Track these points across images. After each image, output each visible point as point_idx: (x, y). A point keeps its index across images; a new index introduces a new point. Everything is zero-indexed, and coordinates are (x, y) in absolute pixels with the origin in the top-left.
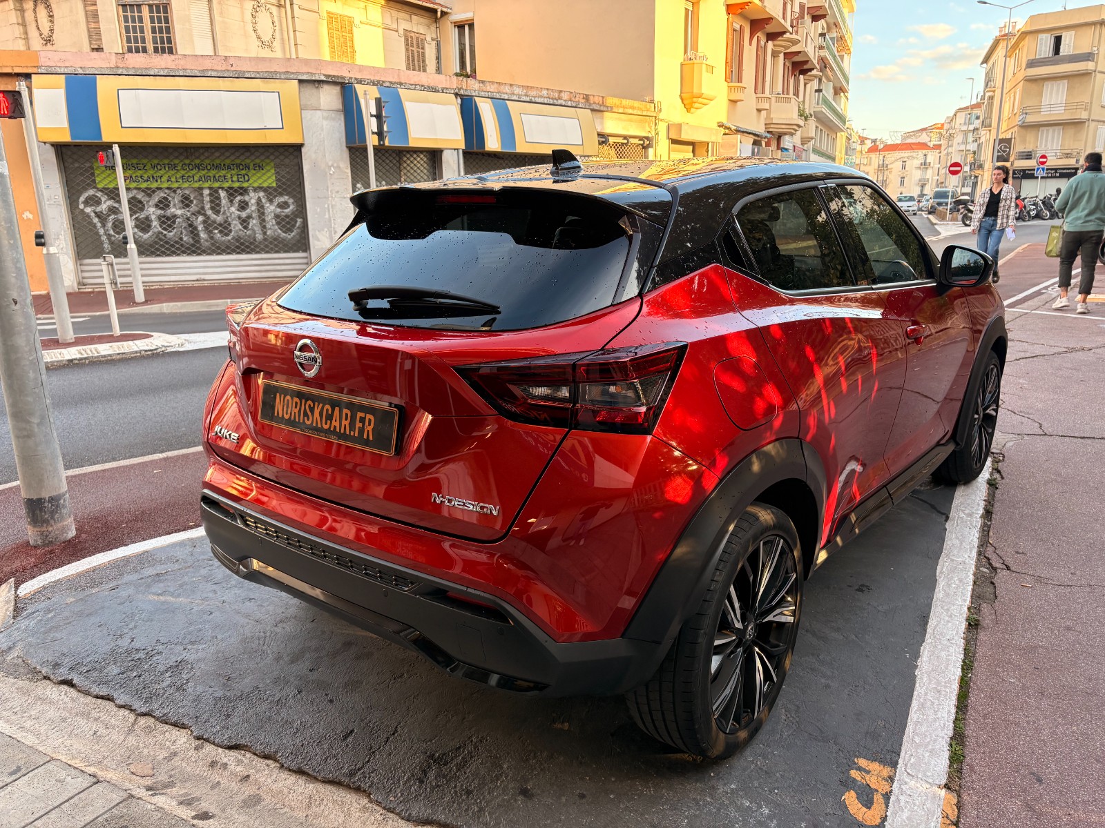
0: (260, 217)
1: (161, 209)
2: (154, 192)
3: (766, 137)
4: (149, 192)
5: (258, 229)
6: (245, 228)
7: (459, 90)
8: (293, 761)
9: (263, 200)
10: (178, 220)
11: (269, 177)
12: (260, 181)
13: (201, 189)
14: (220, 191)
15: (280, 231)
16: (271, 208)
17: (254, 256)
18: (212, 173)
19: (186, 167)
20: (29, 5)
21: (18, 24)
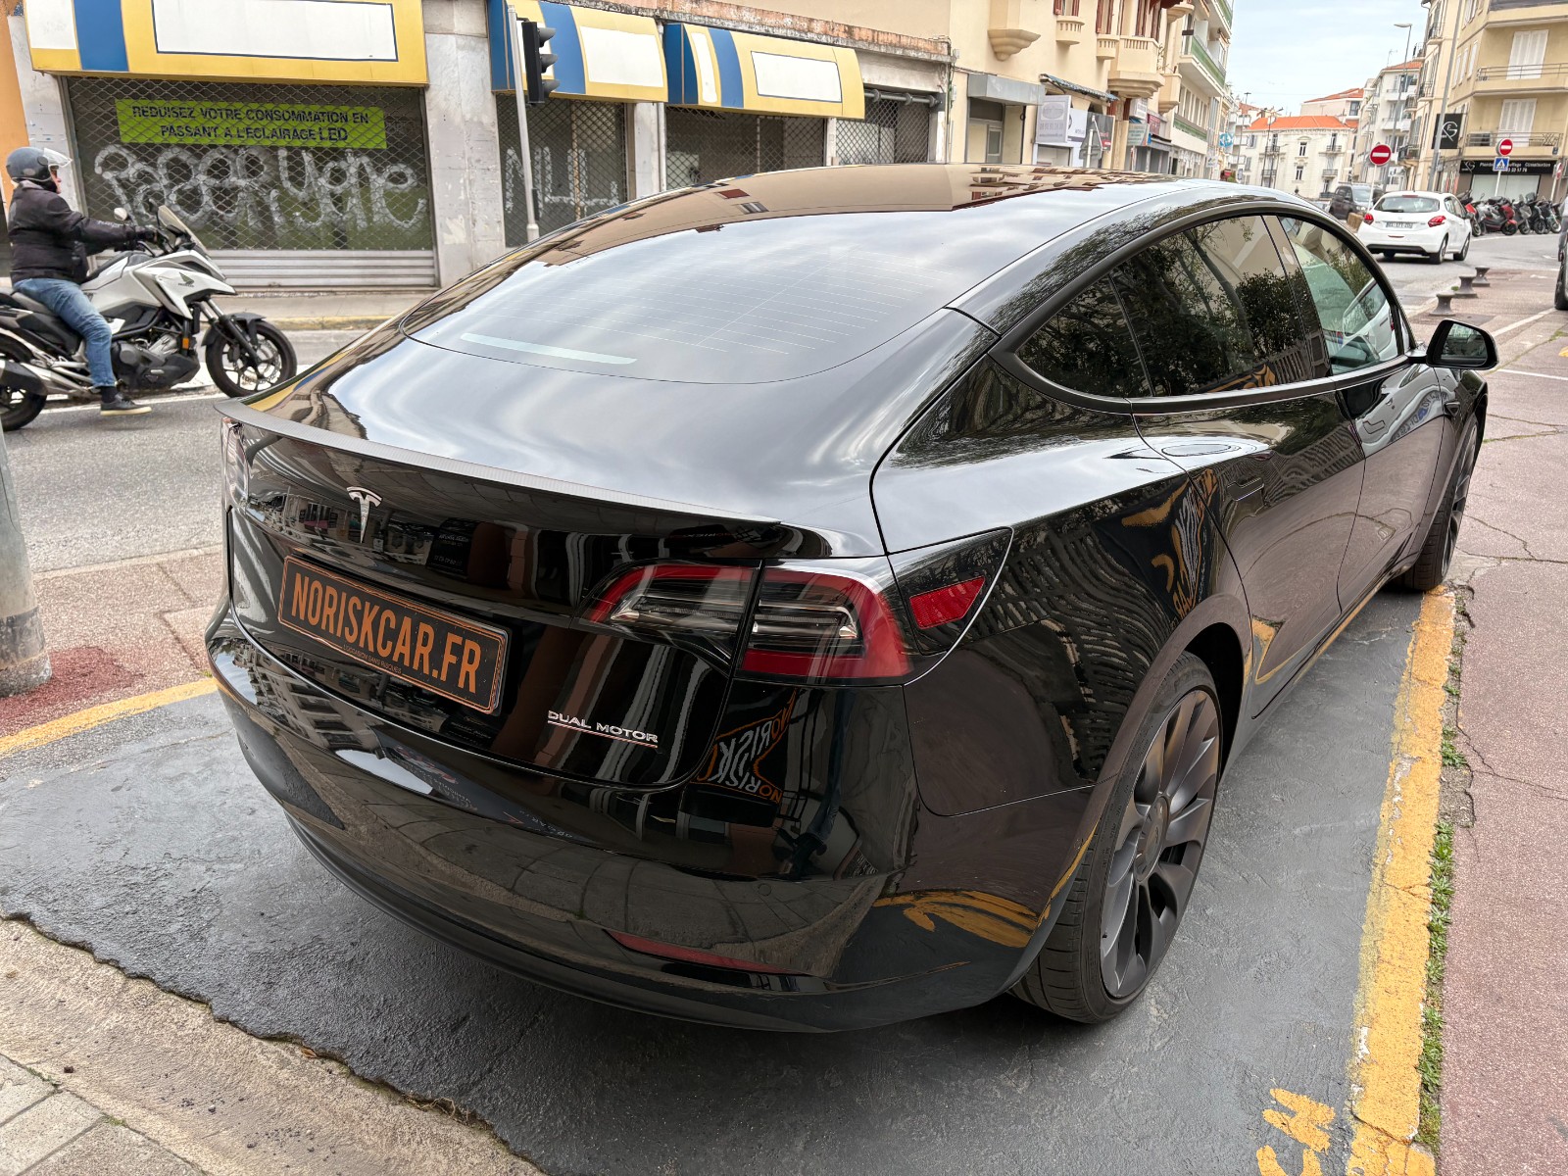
0: (362, 195)
1: (216, 177)
2: (205, 151)
3: (1109, 100)
4: (198, 151)
5: (360, 214)
6: (341, 209)
7: (662, 11)
8: (368, 1065)
9: (368, 170)
10: (241, 194)
11: (377, 135)
12: (363, 140)
13: (275, 148)
14: (304, 154)
15: (392, 217)
16: (379, 182)
17: (354, 253)
18: (292, 124)
19: (252, 114)
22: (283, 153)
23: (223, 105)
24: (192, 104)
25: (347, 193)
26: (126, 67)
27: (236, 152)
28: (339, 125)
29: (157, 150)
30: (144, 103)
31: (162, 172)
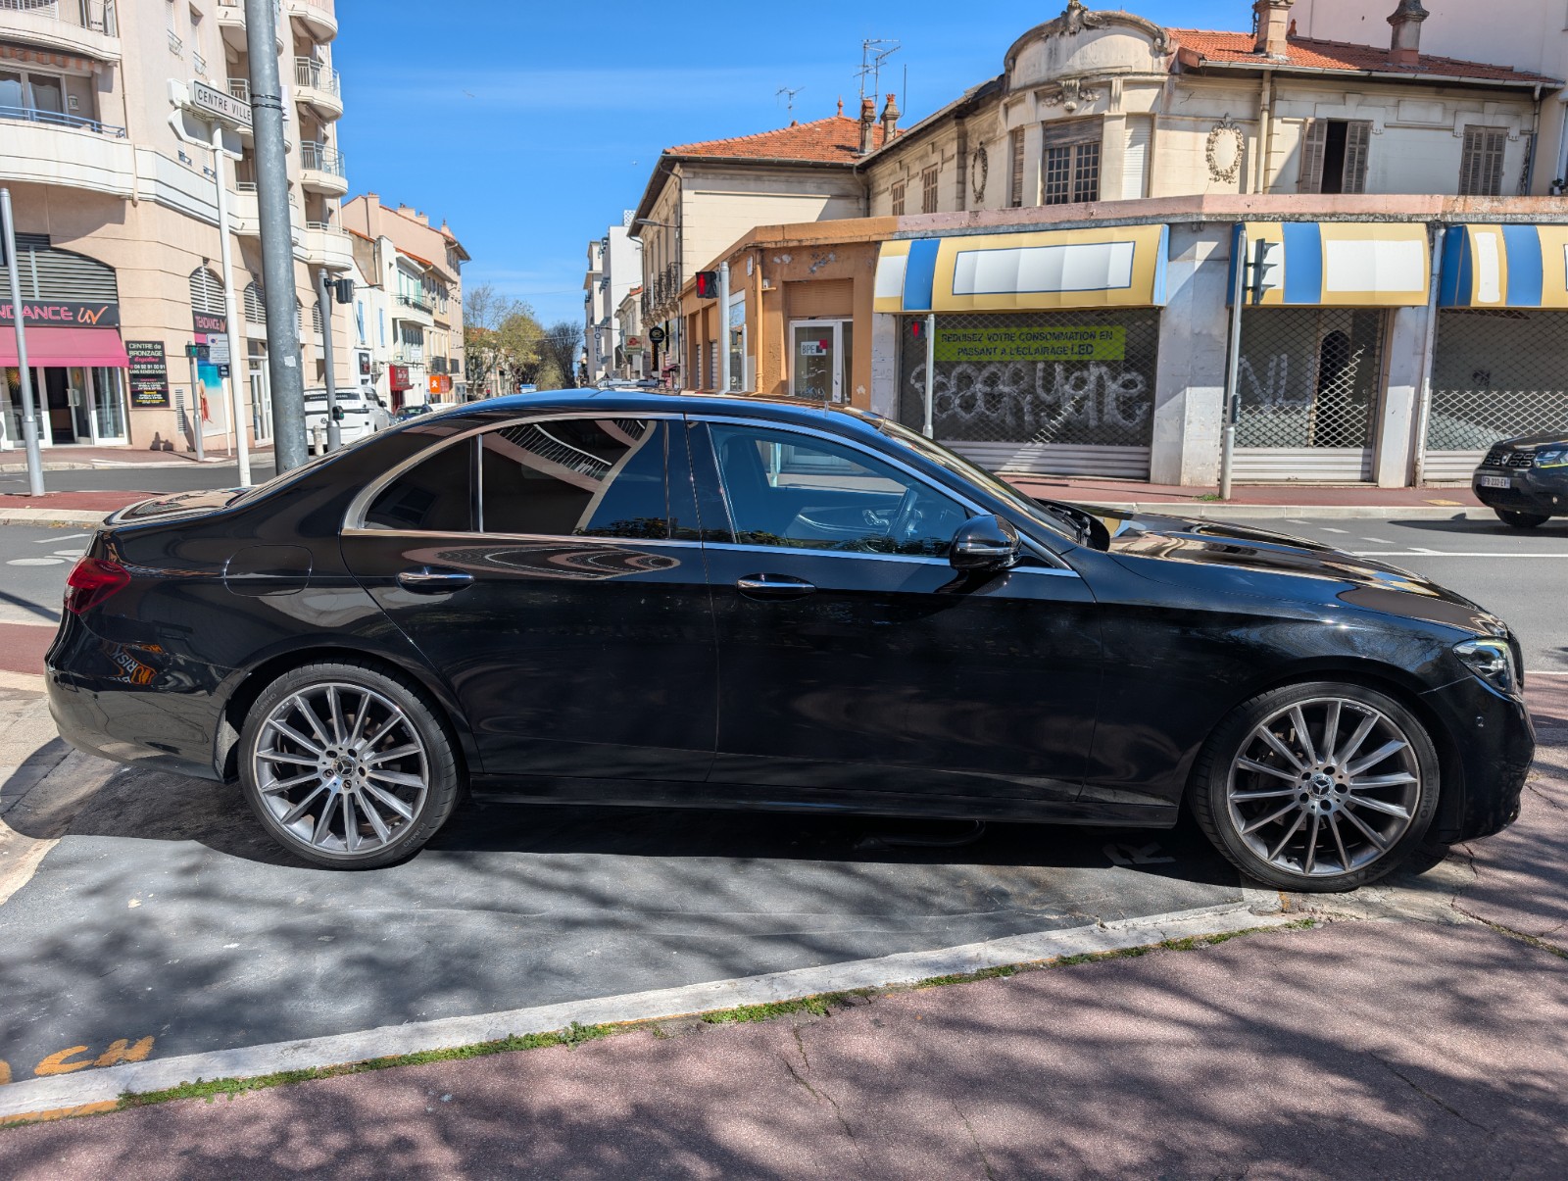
0: (1097, 398)
1: (989, 385)
2: (984, 366)
4: (980, 366)
5: (1093, 414)
6: (1077, 411)
7: (1442, 215)
9: (1105, 378)
10: (1004, 398)
11: (1117, 348)
12: (1105, 353)
13: (1034, 363)
14: (1056, 365)
15: (1119, 417)
16: (1113, 387)
17: (1082, 447)
18: (1052, 342)
19: (1023, 337)
20: (970, 161)
21: (958, 182)
22: (1040, 366)
23: (1003, 330)
24: (982, 330)
25: (1085, 398)
26: (930, 306)
27: (1006, 366)
28: (1088, 342)
29: (953, 365)
30: (949, 331)
31: (953, 382)
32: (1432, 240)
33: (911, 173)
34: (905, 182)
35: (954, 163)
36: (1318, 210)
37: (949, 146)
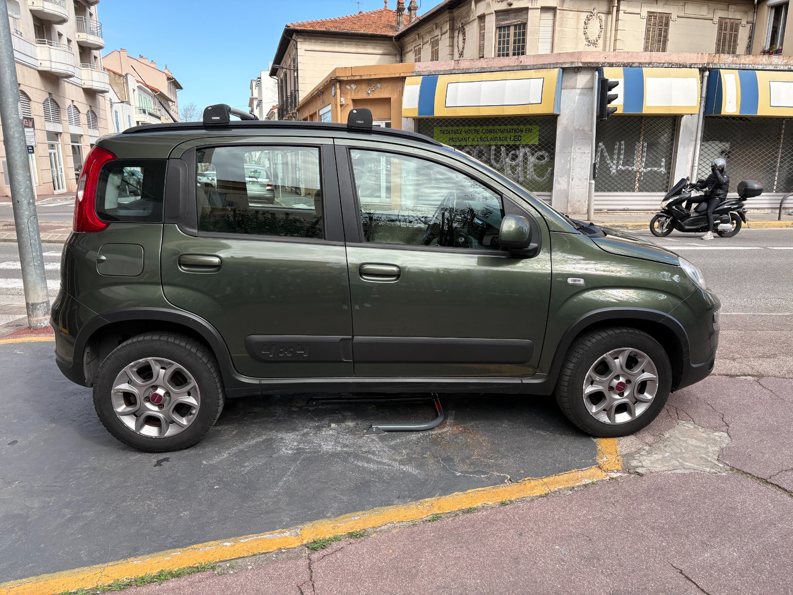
0: (524, 166)
5: (521, 175)
7: (708, 64)
9: (528, 154)
11: (534, 138)
12: (528, 140)
13: (490, 146)
14: (502, 148)
18: (499, 135)
19: (484, 131)
20: (456, 34)
21: (450, 46)
22: (493, 148)
26: (433, 113)
27: (475, 148)
28: (518, 134)
30: (444, 128)
32: (702, 77)
33: (425, 40)
34: (421, 46)
35: (448, 35)
36: (642, 61)
37: (445, 25)
